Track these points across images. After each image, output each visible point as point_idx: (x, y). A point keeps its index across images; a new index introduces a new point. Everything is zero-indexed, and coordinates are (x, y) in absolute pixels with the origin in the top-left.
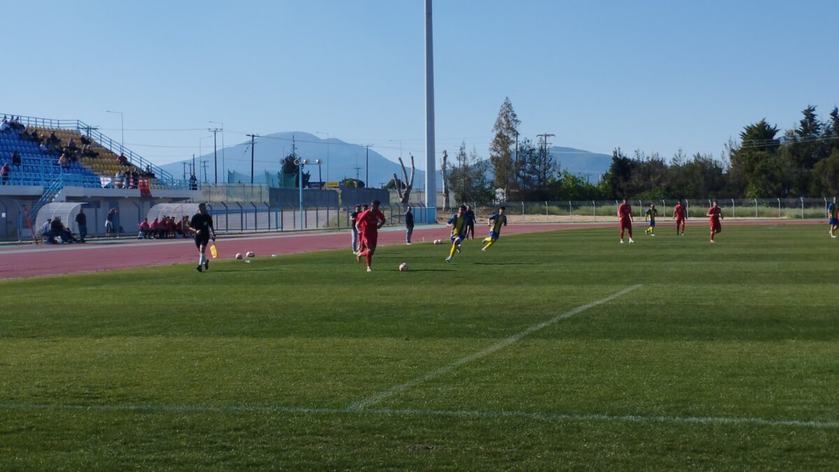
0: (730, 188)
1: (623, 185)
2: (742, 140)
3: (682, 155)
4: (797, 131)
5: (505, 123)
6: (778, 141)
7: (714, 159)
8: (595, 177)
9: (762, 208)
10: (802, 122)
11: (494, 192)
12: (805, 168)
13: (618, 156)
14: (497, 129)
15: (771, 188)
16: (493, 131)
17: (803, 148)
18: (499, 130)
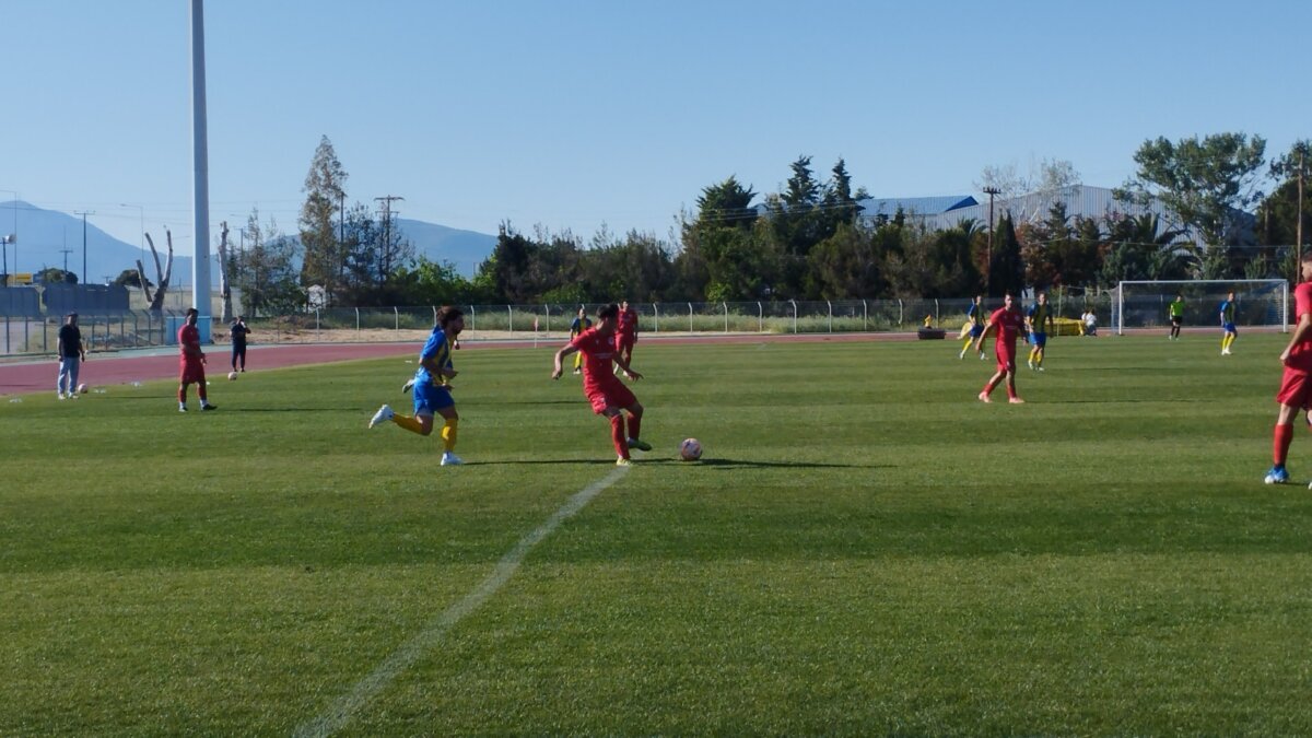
0: (683, 286)
1: (515, 280)
2: (700, 210)
3: (608, 232)
4: (782, 196)
5: (323, 177)
6: (754, 211)
7: (658, 238)
8: (468, 270)
9: (735, 317)
10: (790, 181)
11: (308, 292)
12: (798, 253)
13: (507, 234)
14: (310, 187)
15: (746, 285)
16: (303, 191)
17: (794, 221)
18: (314, 189)
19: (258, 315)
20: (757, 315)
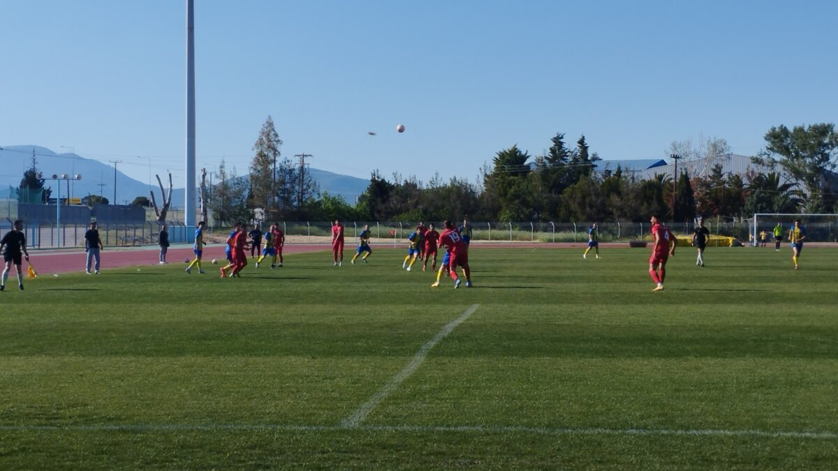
0: (484, 212)
1: (381, 207)
2: (495, 165)
3: (439, 179)
4: (546, 158)
5: (266, 142)
6: (528, 167)
7: (469, 183)
8: (352, 201)
9: (516, 232)
10: (551, 149)
11: (253, 212)
12: (555, 193)
13: (376, 179)
14: (258, 148)
15: (523, 212)
16: (253, 150)
17: (553, 173)
18: (260, 149)
19: (223, 225)
20: (530, 231)
